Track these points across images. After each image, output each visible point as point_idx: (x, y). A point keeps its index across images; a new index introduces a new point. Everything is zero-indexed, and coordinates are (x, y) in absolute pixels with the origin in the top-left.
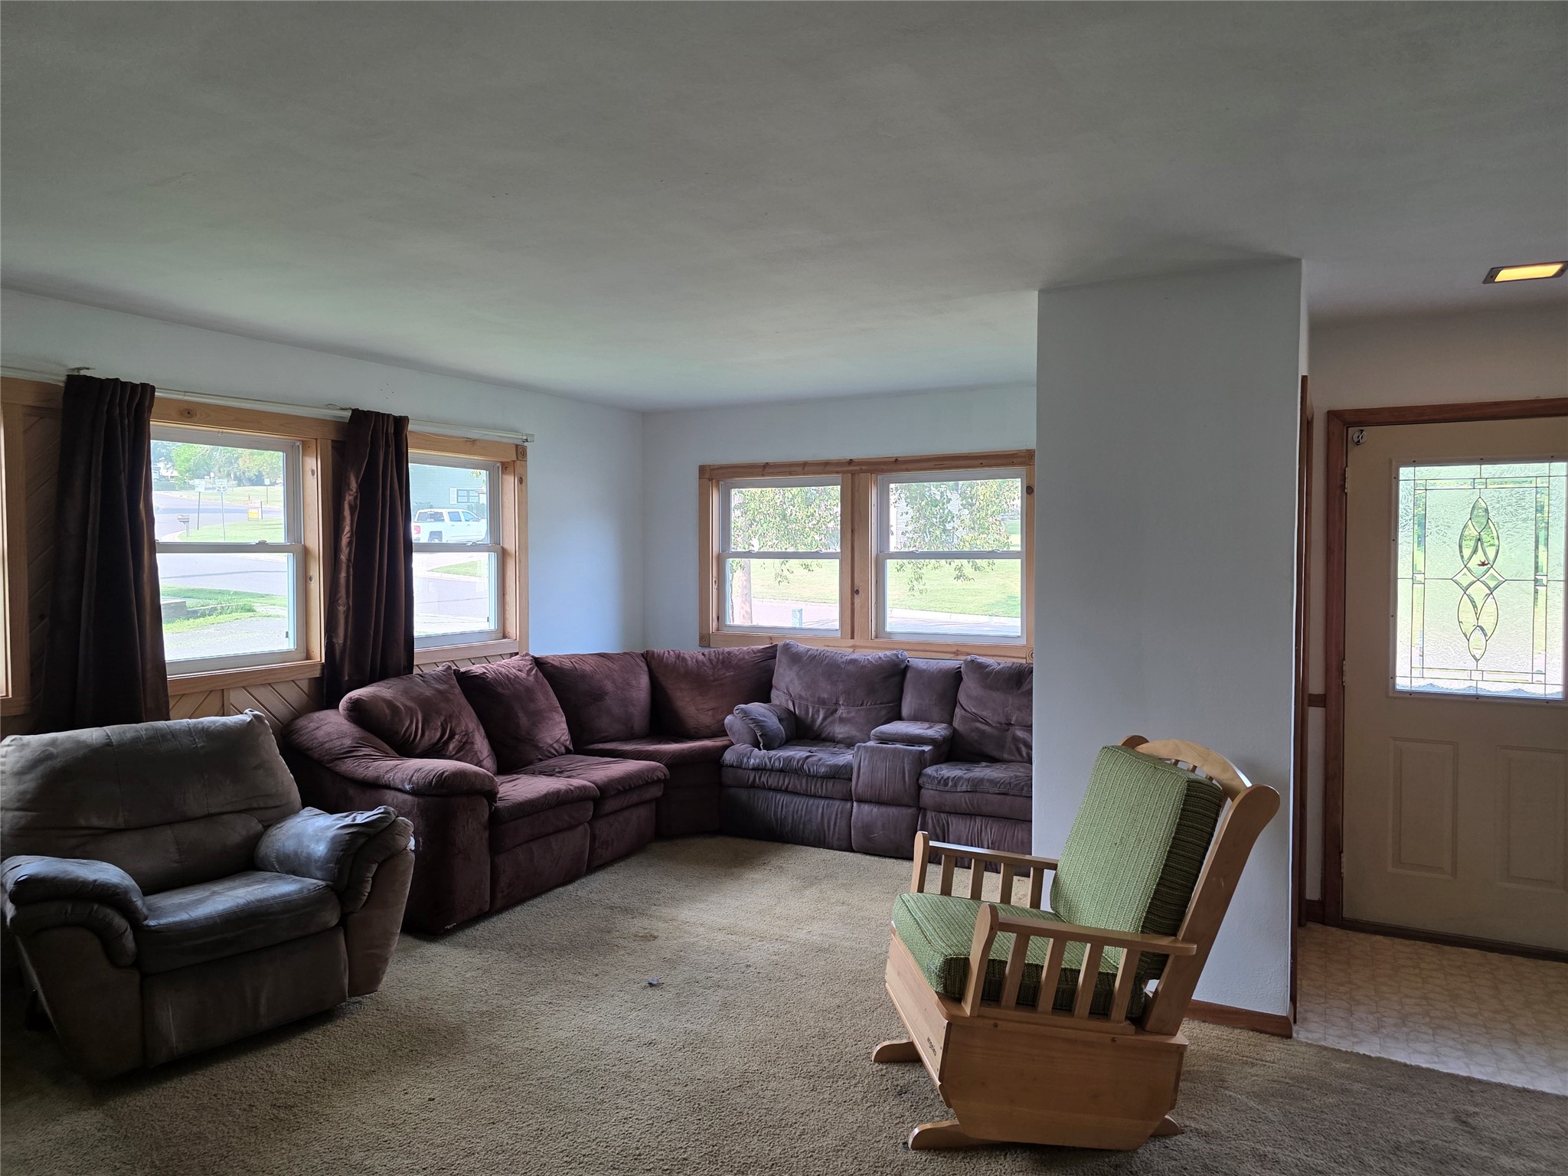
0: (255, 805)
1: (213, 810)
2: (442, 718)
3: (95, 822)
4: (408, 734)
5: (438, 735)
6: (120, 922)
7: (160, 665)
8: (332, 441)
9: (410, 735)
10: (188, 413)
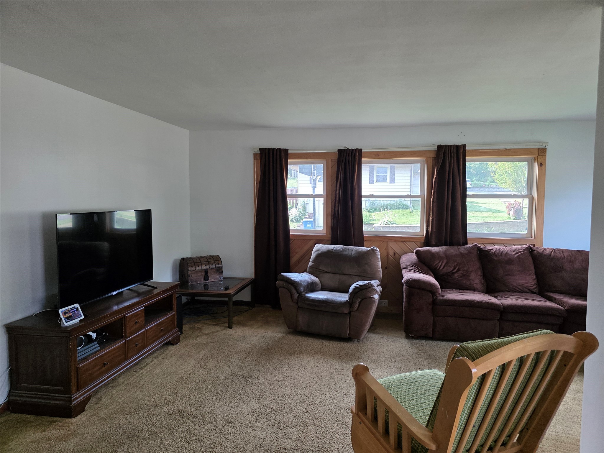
0: (363, 275)
1: (351, 274)
2: (456, 263)
3: (324, 269)
4: (436, 266)
5: (452, 269)
6: (294, 291)
7: (362, 231)
8: (433, 158)
9: (437, 267)
10: (377, 155)
